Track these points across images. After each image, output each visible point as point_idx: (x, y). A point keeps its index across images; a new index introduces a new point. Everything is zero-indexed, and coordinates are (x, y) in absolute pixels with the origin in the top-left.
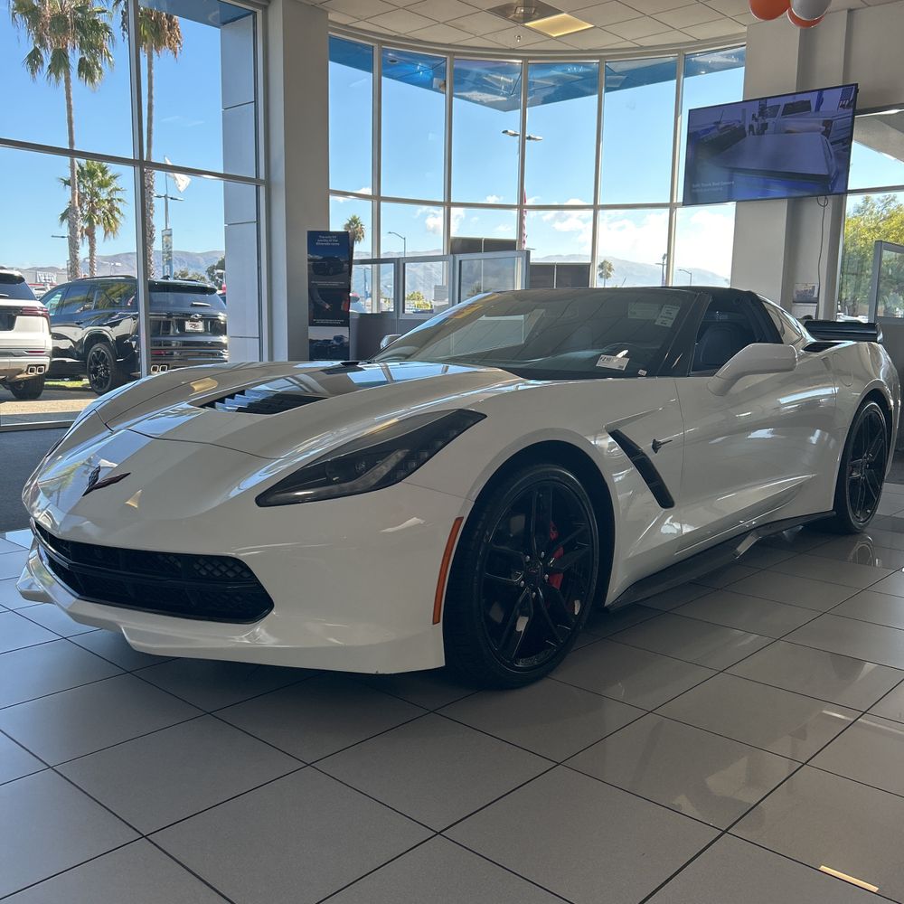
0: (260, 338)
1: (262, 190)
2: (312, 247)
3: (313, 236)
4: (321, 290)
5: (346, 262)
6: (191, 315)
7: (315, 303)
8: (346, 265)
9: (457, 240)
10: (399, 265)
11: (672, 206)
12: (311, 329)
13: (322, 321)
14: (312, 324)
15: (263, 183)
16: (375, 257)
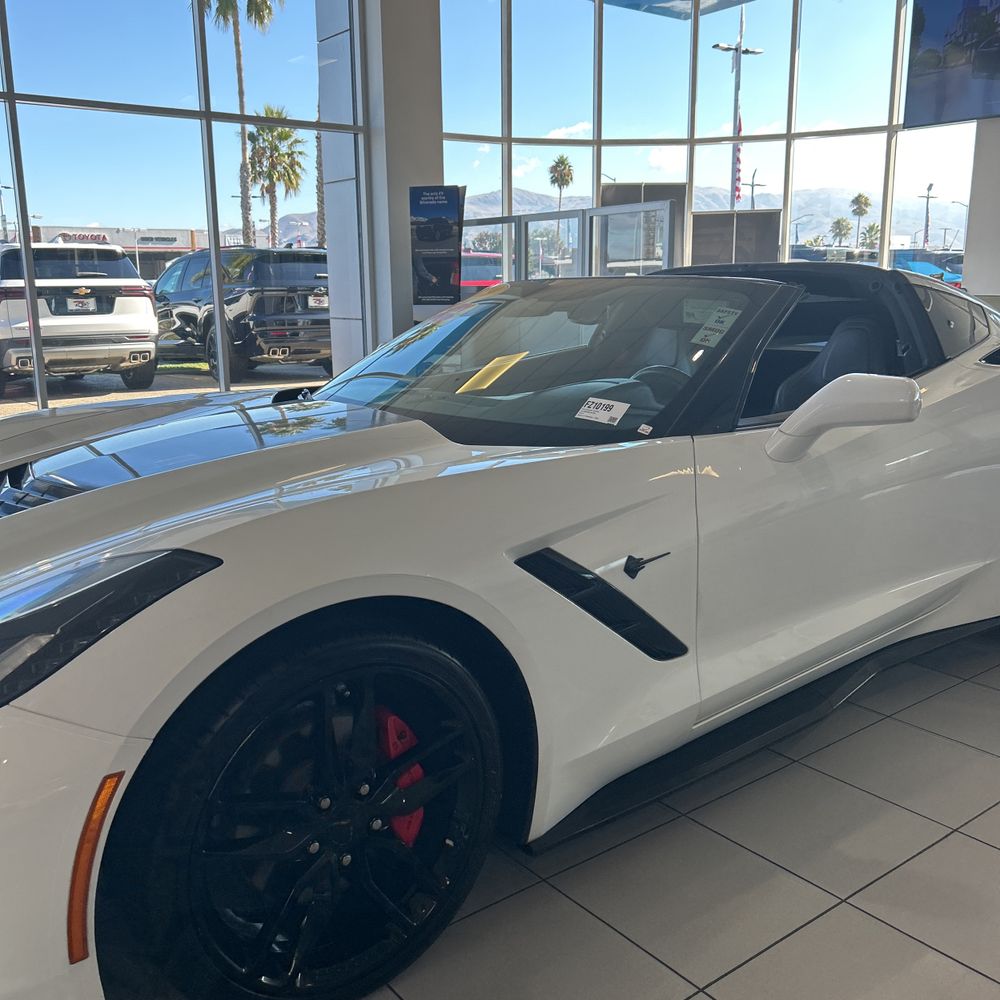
0: (363, 320)
1: (361, 138)
2: (415, 208)
3: (416, 193)
4: (426, 260)
5: (455, 224)
6: (314, 289)
7: (420, 277)
8: (456, 228)
9: (608, 187)
10: (521, 223)
11: (891, 130)
12: (415, 308)
13: (429, 298)
14: (417, 302)
15: (362, 130)
16: (506, 215)
